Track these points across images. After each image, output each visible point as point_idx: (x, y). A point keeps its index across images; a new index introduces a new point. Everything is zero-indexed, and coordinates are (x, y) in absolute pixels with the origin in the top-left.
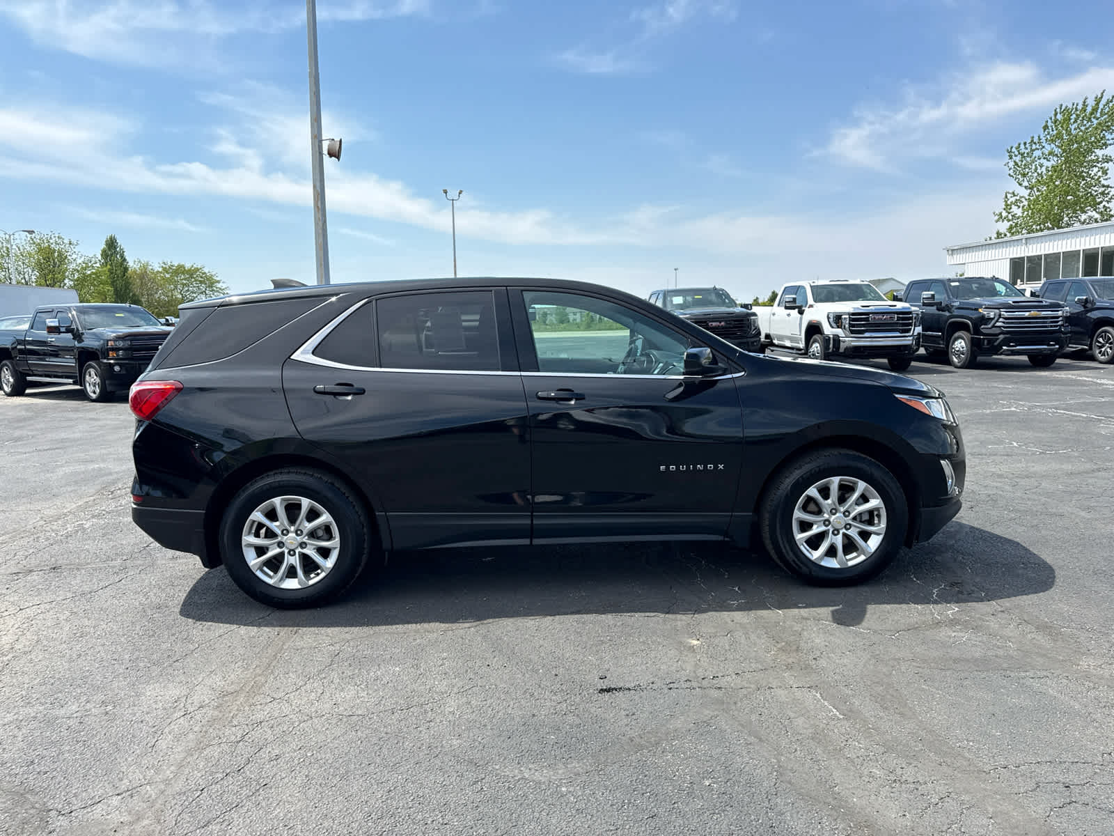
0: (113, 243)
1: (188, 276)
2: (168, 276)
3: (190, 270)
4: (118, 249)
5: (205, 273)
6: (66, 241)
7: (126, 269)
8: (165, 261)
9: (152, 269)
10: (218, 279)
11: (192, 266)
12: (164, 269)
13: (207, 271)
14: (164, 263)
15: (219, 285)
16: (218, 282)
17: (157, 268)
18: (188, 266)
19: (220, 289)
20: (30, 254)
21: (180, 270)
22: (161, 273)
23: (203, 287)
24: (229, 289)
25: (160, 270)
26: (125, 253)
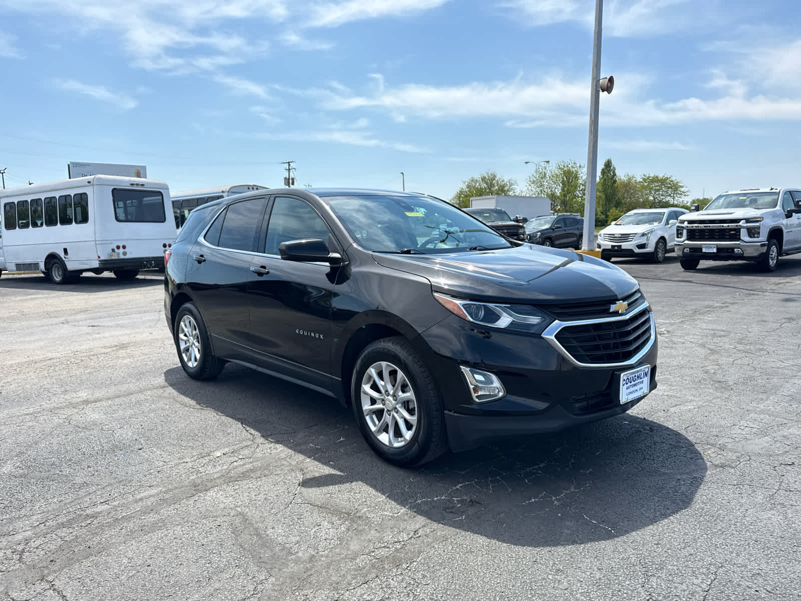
0: (609, 164)
1: (660, 184)
2: (646, 184)
3: (661, 179)
4: (612, 168)
5: (672, 181)
6: (578, 165)
7: (615, 181)
8: (645, 174)
9: (635, 180)
10: (681, 185)
11: (664, 176)
12: (644, 180)
13: (674, 179)
14: (644, 176)
15: (682, 189)
16: (682, 187)
17: (639, 179)
18: (661, 176)
19: (683, 192)
20: (557, 175)
21: (655, 180)
22: (642, 182)
23: (670, 191)
24: (690, 192)
25: (641, 180)
26: (616, 171)
